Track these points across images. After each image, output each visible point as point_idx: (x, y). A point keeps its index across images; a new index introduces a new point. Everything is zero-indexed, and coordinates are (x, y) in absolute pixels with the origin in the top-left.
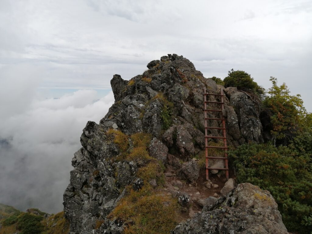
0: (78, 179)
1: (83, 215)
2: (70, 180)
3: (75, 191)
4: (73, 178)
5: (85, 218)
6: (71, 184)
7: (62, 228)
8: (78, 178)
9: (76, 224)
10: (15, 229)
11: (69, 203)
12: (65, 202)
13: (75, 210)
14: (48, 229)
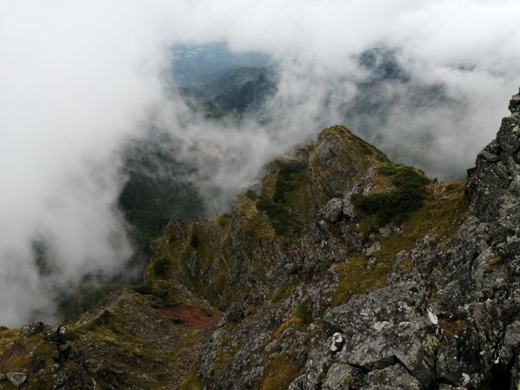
0: (513, 136)
1: (505, 197)
2: (498, 134)
3: (502, 154)
4: (503, 130)
5: (509, 203)
6: (498, 140)
7: (456, 207)
8: (515, 133)
9: (484, 207)
10: (391, 183)
11: (484, 170)
12: (477, 167)
13: (490, 185)
14: (434, 200)
